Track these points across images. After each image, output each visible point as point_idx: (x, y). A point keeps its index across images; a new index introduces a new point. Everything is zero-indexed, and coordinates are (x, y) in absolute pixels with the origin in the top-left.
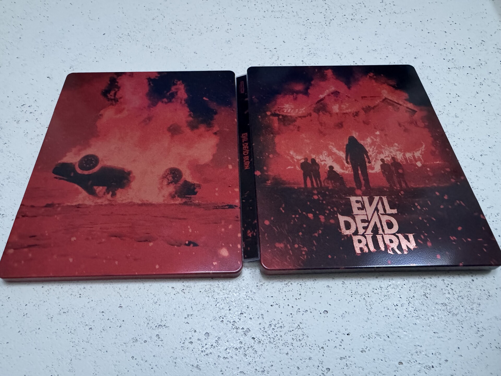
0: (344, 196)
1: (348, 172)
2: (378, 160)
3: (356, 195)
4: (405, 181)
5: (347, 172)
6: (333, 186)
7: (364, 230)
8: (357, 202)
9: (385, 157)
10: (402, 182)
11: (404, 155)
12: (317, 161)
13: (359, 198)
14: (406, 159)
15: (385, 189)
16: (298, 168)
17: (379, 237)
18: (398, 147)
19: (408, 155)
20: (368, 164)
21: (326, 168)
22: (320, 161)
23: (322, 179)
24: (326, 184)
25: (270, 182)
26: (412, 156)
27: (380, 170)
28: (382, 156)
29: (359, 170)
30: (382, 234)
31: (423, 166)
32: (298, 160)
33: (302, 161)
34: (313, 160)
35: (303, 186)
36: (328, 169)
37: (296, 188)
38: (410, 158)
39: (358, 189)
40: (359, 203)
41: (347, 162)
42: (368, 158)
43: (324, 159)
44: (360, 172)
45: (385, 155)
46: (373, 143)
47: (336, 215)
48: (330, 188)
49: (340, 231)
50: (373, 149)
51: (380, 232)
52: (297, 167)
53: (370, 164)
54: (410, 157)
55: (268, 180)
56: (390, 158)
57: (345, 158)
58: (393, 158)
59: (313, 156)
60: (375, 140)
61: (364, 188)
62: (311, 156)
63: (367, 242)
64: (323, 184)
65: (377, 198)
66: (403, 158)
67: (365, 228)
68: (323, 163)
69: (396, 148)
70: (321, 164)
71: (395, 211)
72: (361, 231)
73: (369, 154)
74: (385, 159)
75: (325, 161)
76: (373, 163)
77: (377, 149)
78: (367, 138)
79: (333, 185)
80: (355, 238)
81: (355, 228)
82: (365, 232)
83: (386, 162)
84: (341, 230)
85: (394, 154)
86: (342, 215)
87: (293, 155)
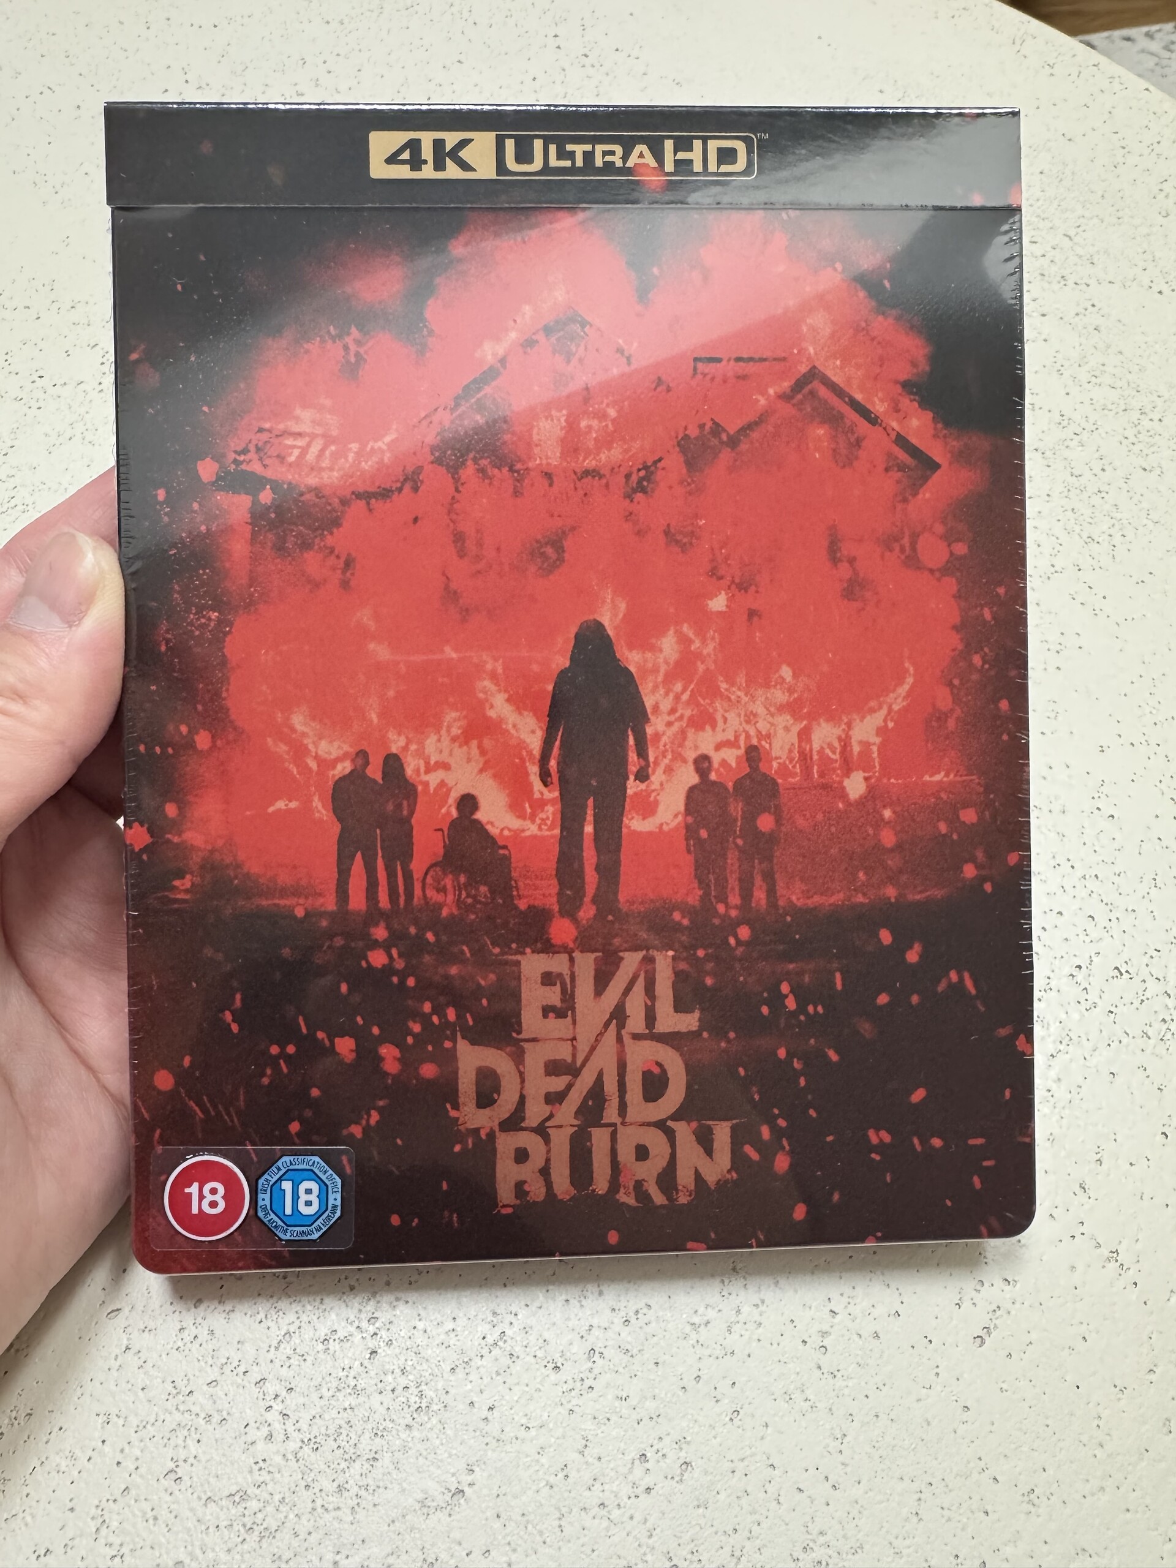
0: (497, 950)
1: (540, 829)
2: (685, 761)
3: (548, 948)
4: (769, 877)
5: (532, 829)
6: (459, 902)
7: (547, 1109)
8: (548, 979)
9: (718, 747)
10: (758, 881)
11: (805, 735)
12: (409, 772)
13: (558, 964)
14: (805, 757)
15: (677, 916)
16: (321, 809)
17: (599, 1138)
18: (791, 690)
19: (825, 734)
20: (633, 787)
21: (444, 810)
22: (422, 769)
23: (417, 866)
24: (430, 893)
25: (187, 882)
26: (840, 739)
27: (680, 818)
28: (705, 742)
29: (590, 817)
30: (614, 1125)
31: (873, 794)
32: (326, 764)
33: (339, 767)
34: (393, 764)
35: (330, 904)
36: (454, 813)
37: (300, 913)
38: (828, 751)
39: (563, 913)
40: (555, 985)
41: (545, 776)
42: (642, 753)
43: (444, 757)
44: (589, 829)
45: (720, 737)
46: (683, 668)
47: (448, 1044)
48: (445, 912)
49: (453, 1113)
50: (677, 698)
51: (611, 1114)
52: (316, 803)
53: (643, 786)
54: (831, 746)
55: (180, 874)
56: (741, 752)
57: (537, 751)
58: (753, 754)
59: (396, 743)
60: (696, 645)
61: (586, 912)
62: (384, 742)
63: (548, 1160)
64: (418, 892)
65: (631, 961)
66: (796, 755)
67: (555, 1099)
68: (433, 779)
69: (780, 696)
70: (426, 784)
71: (689, 1022)
72: (535, 1112)
73: (649, 730)
74: (716, 758)
75: (446, 767)
76: (657, 777)
77: (692, 700)
78: (662, 633)
79: (460, 895)
80: (506, 1143)
81: (516, 1098)
82: (551, 1116)
83: (717, 771)
84: (456, 1107)
85: (763, 726)
86: (476, 1039)
87: (304, 734)
